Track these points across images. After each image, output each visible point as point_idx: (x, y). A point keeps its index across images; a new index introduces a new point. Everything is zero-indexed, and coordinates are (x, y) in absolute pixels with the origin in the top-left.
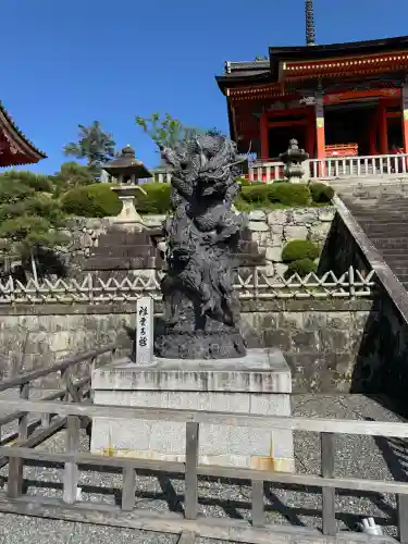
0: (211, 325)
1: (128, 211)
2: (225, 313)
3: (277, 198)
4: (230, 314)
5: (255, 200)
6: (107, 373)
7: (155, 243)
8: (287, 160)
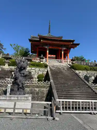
0: (20, 89)
1: (6, 66)
2: (23, 88)
3: (38, 65)
4: (24, 88)
5: (34, 65)
6: (2, 97)
7: (11, 73)
8: (41, 58)
